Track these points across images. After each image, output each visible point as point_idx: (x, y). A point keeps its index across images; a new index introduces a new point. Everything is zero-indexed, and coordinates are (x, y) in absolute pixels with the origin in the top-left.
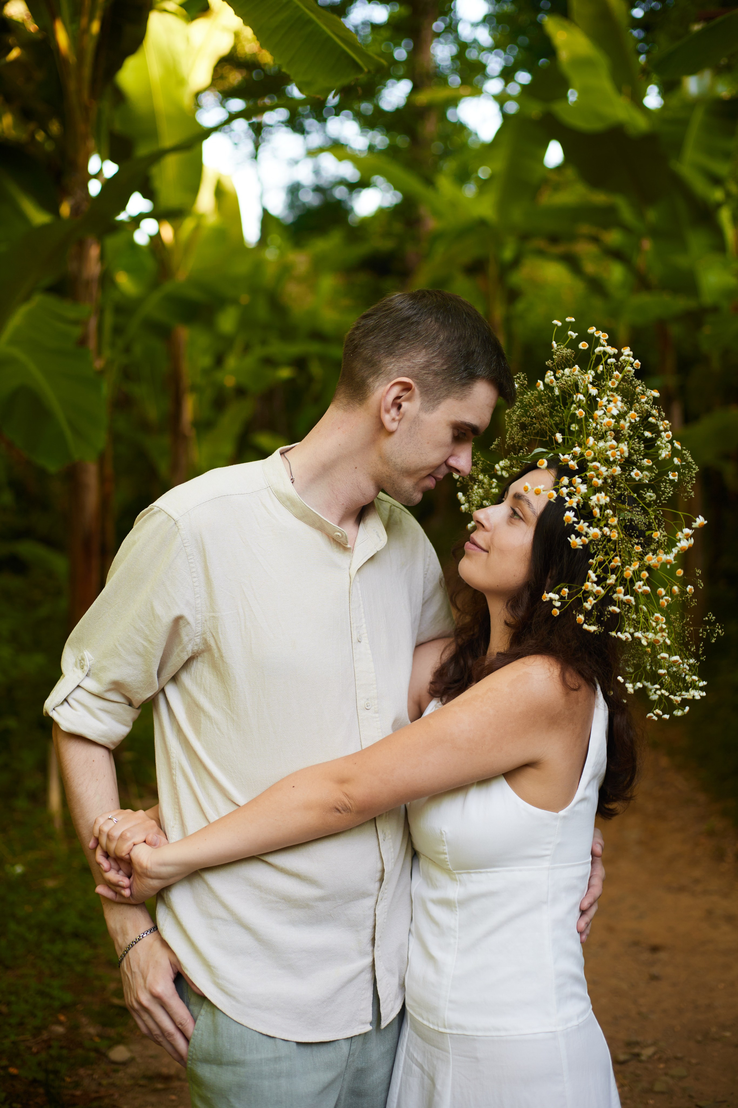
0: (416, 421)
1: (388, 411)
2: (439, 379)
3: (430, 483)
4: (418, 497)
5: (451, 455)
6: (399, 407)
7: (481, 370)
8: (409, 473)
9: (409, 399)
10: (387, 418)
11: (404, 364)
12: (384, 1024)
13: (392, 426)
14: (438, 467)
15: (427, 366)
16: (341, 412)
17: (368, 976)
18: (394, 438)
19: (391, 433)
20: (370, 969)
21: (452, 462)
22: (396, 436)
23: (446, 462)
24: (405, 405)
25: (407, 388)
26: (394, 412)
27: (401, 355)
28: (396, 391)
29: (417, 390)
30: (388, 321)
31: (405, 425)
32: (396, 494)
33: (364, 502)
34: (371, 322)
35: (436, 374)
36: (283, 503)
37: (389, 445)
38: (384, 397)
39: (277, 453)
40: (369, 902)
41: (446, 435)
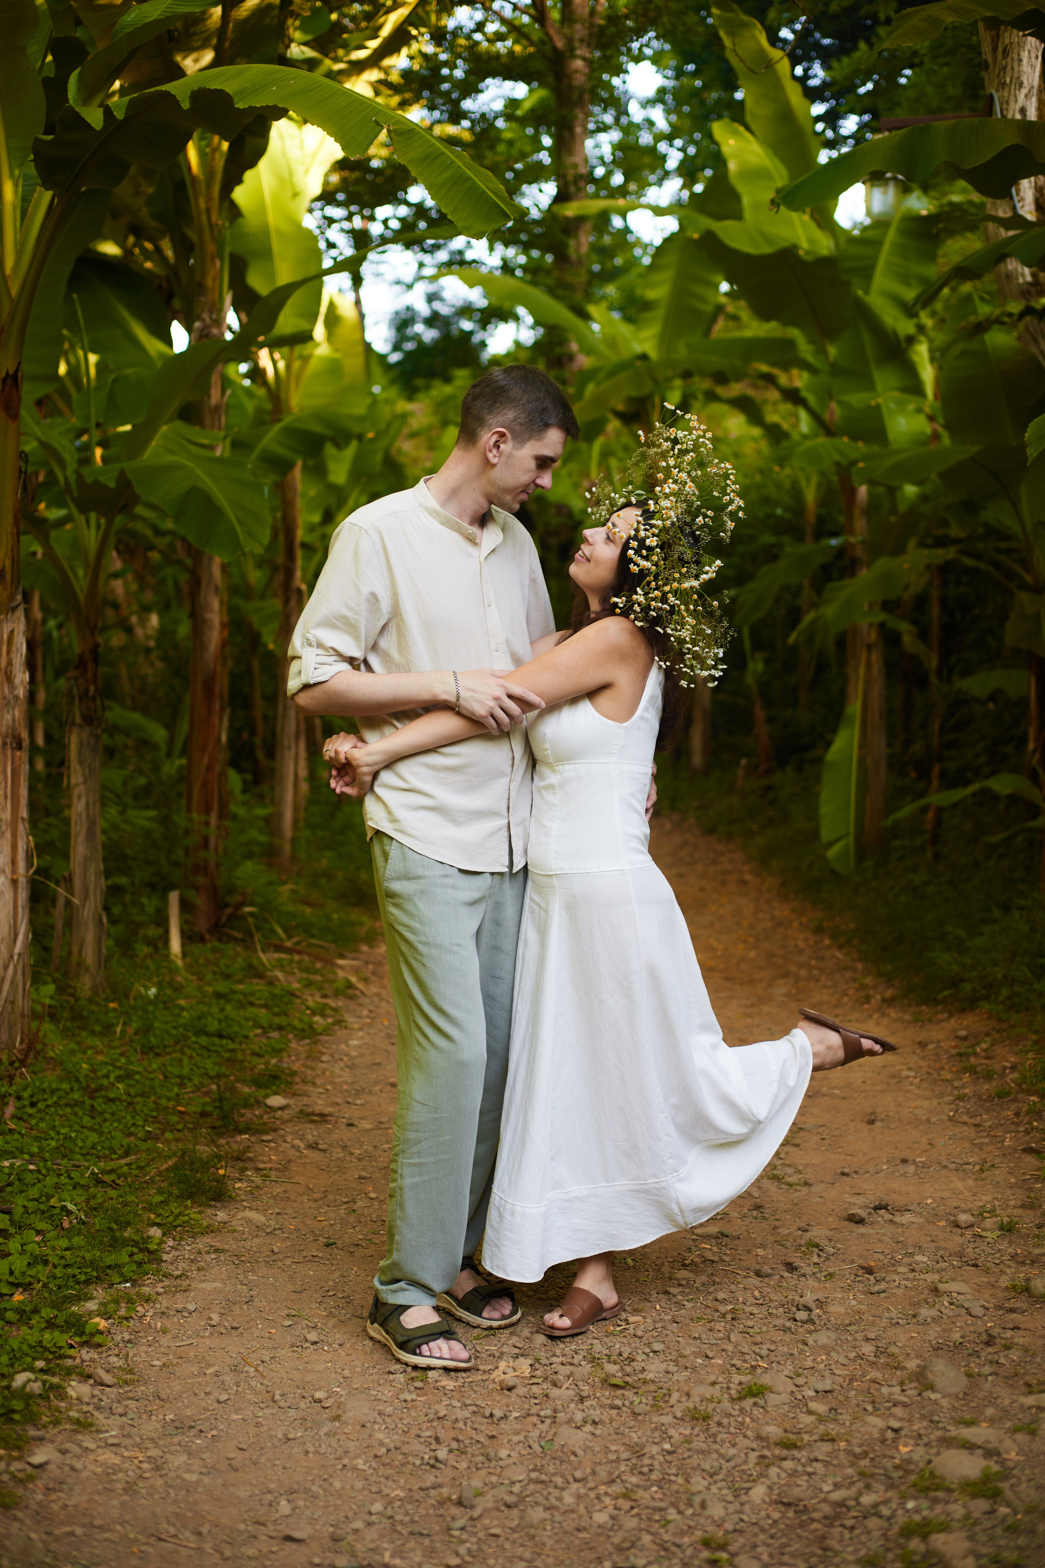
0: (510, 456)
1: (491, 451)
2: (524, 428)
3: (524, 497)
4: (517, 507)
5: (537, 477)
6: (499, 447)
7: (553, 420)
8: (507, 491)
9: (504, 442)
10: (490, 455)
11: (500, 419)
12: (515, 870)
13: (494, 460)
14: (528, 485)
15: (516, 419)
16: (461, 452)
17: (506, 834)
18: (497, 469)
19: (494, 465)
20: (506, 829)
21: (539, 481)
22: (498, 467)
23: (534, 481)
24: (502, 446)
25: (502, 435)
26: (495, 451)
27: (498, 413)
28: (495, 438)
29: (509, 435)
30: (488, 390)
31: (503, 459)
32: (503, 506)
33: (483, 512)
34: (478, 390)
35: (521, 424)
36: (431, 515)
37: (495, 474)
38: (487, 442)
39: (422, 481)
40: (506, 780)
41: (532, 464)
